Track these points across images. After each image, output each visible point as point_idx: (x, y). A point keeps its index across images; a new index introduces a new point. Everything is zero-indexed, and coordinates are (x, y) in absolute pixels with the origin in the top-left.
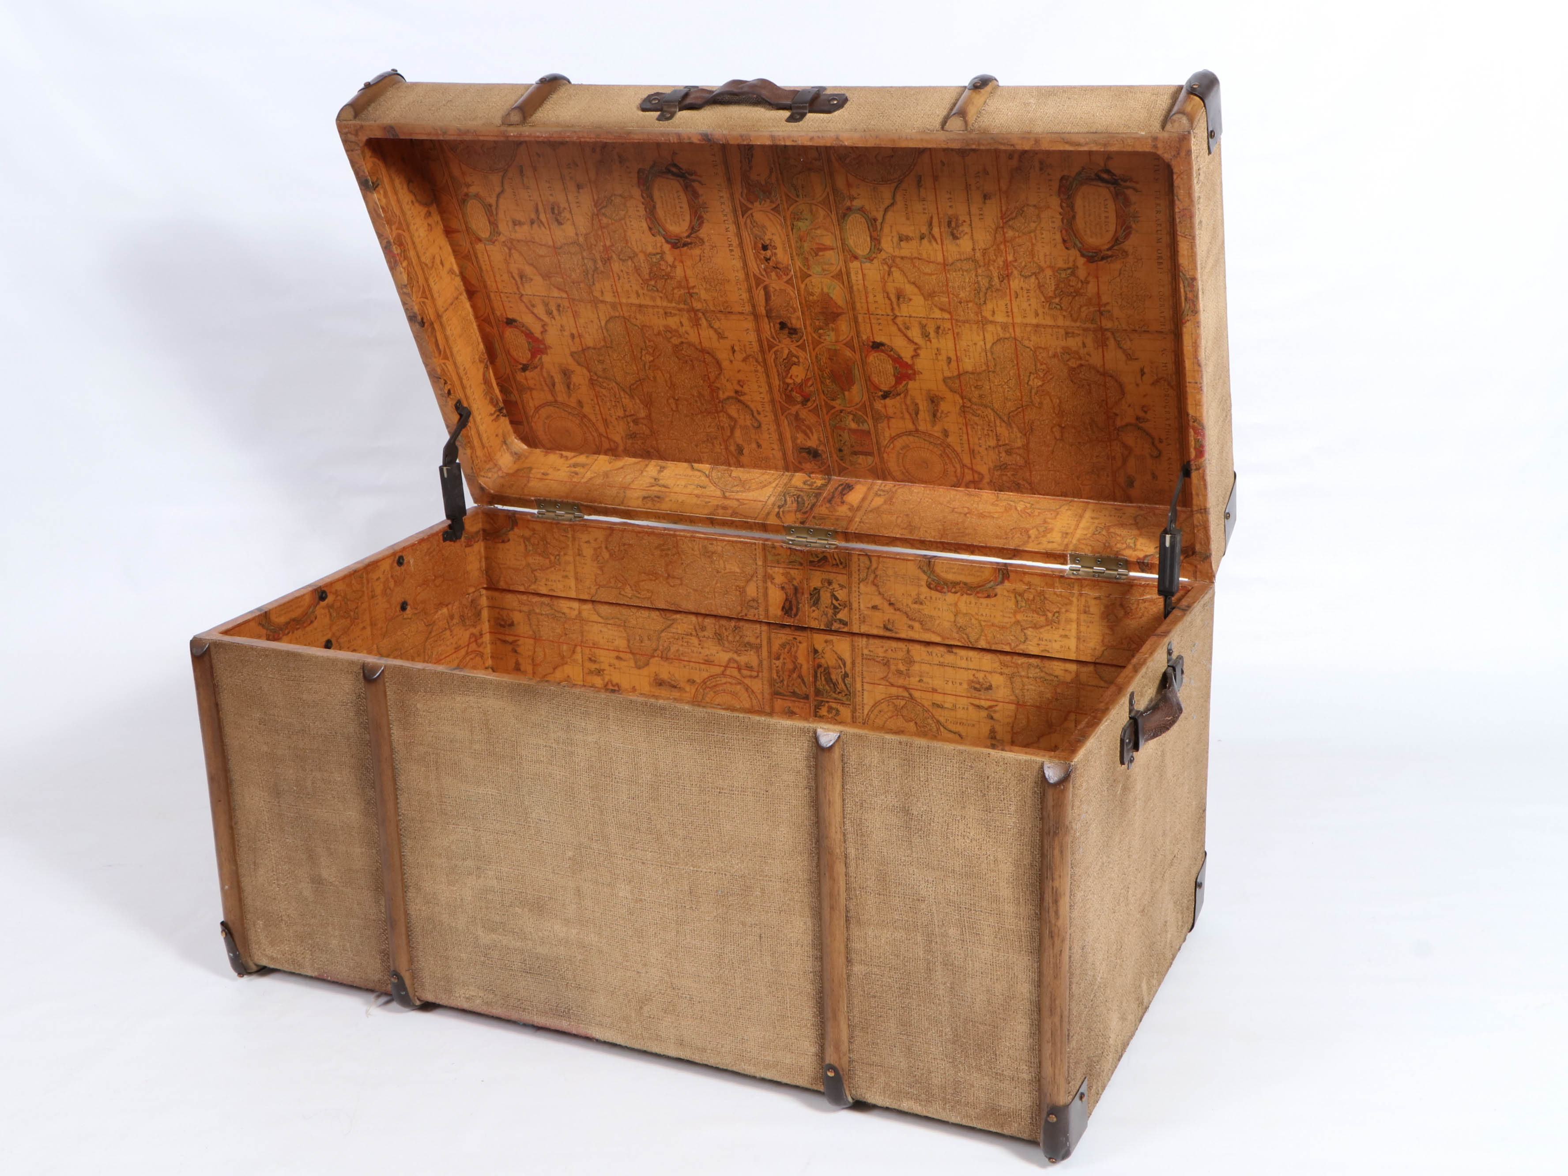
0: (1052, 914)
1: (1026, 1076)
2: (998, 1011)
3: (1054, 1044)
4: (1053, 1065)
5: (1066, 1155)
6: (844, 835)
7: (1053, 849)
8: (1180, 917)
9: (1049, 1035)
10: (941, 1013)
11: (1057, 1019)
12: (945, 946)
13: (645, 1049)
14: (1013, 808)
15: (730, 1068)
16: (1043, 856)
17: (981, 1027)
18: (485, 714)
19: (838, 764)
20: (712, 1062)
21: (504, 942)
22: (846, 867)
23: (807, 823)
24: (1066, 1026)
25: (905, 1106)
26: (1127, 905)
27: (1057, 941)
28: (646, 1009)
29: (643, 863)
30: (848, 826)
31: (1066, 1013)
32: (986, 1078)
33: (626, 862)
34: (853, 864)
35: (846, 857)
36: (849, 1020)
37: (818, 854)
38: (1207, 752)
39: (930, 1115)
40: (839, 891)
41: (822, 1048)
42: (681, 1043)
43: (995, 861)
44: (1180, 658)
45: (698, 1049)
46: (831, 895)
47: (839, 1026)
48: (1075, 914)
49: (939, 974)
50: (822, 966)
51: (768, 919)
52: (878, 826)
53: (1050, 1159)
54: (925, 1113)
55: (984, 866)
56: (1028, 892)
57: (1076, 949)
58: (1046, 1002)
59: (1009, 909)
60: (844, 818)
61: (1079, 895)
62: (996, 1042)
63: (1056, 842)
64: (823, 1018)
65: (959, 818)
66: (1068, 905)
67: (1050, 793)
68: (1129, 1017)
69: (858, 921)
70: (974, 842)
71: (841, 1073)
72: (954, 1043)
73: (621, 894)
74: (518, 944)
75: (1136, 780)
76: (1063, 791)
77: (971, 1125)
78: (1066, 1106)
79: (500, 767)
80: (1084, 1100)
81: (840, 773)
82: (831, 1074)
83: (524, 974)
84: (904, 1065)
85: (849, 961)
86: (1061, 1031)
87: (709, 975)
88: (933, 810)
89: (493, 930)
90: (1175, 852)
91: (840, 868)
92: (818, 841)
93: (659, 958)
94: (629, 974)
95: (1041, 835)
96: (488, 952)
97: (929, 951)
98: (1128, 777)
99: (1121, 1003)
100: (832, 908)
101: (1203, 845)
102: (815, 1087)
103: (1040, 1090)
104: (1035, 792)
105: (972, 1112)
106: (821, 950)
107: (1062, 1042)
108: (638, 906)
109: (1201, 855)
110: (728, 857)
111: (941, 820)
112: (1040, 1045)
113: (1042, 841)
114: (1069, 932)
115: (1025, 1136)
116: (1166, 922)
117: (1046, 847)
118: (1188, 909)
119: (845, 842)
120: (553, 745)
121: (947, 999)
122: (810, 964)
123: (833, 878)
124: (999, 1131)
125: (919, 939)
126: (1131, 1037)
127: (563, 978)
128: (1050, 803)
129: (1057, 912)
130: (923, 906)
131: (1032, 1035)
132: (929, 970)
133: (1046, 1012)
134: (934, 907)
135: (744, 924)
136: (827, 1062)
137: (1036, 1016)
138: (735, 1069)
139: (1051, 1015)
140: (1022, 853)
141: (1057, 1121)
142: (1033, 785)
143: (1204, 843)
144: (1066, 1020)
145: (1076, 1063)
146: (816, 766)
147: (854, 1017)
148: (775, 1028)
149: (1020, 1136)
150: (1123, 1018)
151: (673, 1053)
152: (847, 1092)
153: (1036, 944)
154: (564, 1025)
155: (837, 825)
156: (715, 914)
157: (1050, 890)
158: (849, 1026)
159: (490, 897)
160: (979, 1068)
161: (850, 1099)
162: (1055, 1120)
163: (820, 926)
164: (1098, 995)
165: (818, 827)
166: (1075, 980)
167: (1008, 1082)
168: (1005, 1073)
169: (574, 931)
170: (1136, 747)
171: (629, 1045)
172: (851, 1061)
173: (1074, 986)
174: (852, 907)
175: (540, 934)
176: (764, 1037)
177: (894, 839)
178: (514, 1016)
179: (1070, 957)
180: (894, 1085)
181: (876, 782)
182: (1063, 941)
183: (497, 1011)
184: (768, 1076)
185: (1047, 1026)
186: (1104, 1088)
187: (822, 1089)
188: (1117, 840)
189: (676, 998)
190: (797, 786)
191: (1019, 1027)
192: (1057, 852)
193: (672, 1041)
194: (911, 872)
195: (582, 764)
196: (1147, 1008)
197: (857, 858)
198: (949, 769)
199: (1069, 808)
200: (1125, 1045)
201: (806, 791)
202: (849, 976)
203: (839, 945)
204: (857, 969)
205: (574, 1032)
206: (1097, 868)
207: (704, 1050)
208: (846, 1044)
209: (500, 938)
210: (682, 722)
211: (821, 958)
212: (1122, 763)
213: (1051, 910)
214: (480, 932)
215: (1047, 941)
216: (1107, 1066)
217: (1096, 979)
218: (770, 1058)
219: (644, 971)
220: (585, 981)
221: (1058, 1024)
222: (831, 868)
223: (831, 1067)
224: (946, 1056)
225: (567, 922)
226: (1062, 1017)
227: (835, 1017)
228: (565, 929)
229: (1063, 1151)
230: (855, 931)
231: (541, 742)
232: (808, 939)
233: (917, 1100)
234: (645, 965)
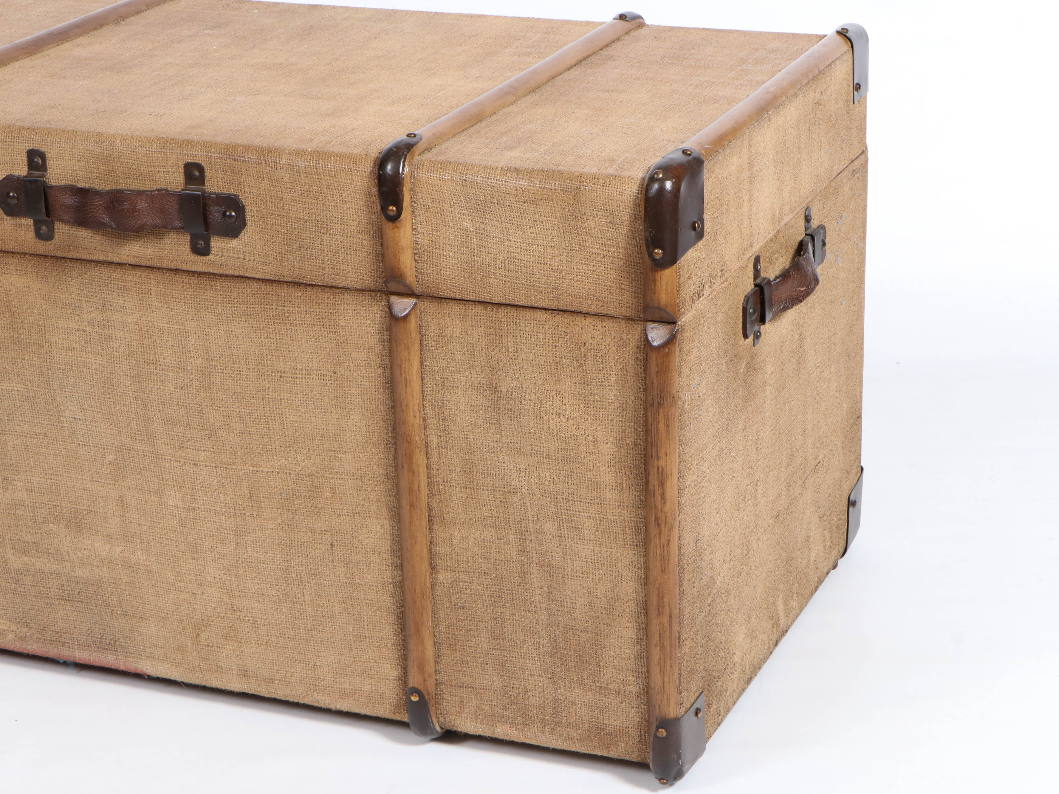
0: (658, 497)
1: (633, 689)
2: (601, 616)
3: (663, 648)
4: (662, 672)
5: (679, 775)
6: (424, 420)
7: (658, 422)
8: (828, 536)
9: (657, 637)
10: (537, 623)
11: (665, 619)
12: (541, 545)
13: (203, 684)
14: (613, 379)
15: (302, 701)
16: (647, 432)
17: (583, 635)
18: (6, 294)
19: (415, 336)
20: (280, 695)
21: (38, 566)
22: (428, 458)
23: (381, 408)
24: (676, 628)
25: (501, 731)
26: (755, 505)
27: (664, 530)
28: (203, 636)
29: (195, 465)
30: (428, 410)
31: (676, 612)
32: (589, 693)
33: (177, 464)
34: (434, 454)
35: (427, 447)
36: (435, 636)
37: (395, 443)
38: (862, 349)
39: (527, 741)
40: (419, 486)
41: (405, 669)
42: (245, 674)
43: (595, 441)
44: (822, 227)
45: (264, 680)
46: (411, 491)
47: (422, 642)
48: (686, 499)
49: (535, 578)
50: (402, 575)
51: (340, 524)
52: (462, 408)
53: (660, 780)
54: (522, 740)
55: (582, 448)
56: (632, 476)
57: (688, 540)
58: (654, 600)
59: (611, 496)
60: (424, 400)
61: (690, 479)
62: (599, 652)
63: (661, 414)
64: (405, 636)
65: (554, 393)
66: (676, 487)
67: (653, 357)
68: (761, 637)
69: (443, 520)
70: (571, 421)
71: (427, 697)
72: (552, 656)
73: (171, 503)
74: (54, 567)
75: (764, 361)
76: (668, 355)
77: (573, 749)
78: (677, 720)
79: (27, 357)
80: (699, 715)
81: (417, 345)
82: (415, 698)
83: (62, 602)
84: (497, 685)
85: (433, 568)
86: (671, 633)
87: (274, 592)
88: (524, 386)
89: (25, 552)
90: (820, 458)
91: (420, 459)
92: (394, 429)
93: (217, 576)
94: (182, 596)
95: (645, 409)
96: (21, 577)
97: (523, 551)
98: (754, 357)
99: (750, 617)
100: (412, 505)
101: (858, 457)
102: (398, 717)
103: (649, 703)
104: (638, 359)
105: (574, 733)
106: (401, 557)
107: (671, 646)
108: (192, 515)
109: (855, 470)
110: (293, 453)
111: (533, 397)
112: (648, 652)
113: (645, 415)
114: (678, 519)
115: (633, 757)
116: (809, 537)
117: (650, 420)
118: (838, 528)
119: (425, 429)
120: (87, 329)
121: (544, 606)
122: (389, 574)
123: (412, 471)
124: (605, 754)
125: (512, 537)
126: (765, 660)
127: (108, 605)
128: (653, 368)
129: (663, 496)
130: (515, 499)
131: (639, 641)
132: (523, 573)
133: (653, 611)
134: (528, 499)
135: (313, 531)
136: (411, 685)
137: (643, 619)
138: (307, 701)
139: (659, 615)
140: (624, 431)
141: (666, 737)
142: (635, 350)
143: (860, 455)
144: (675, 620)
145: (689, 672)
146: (390, 341)
147: (440, 632)
148: (351, 650)
149: (627, 758)
150: (752, 635)
151: (236, 687)
152: (435, 721)
153: (642, 536)
154: (109, 660)
155: (416, 408)
156: (280, 521)
157: (656, 470)
158: (435, 643)
159: (20, 512)
160: (581, 684)
161: (438, 729)
162: (665, 734)
163: (399, 529)
164: (718, 600)
165: (394, 413)
166: (687, 576)
167: (613, 697)
168: (610, 686)
169: (119, 549)
170: (762, 320)
171: (186, 681)
172: (438, 684)
173: (685, 583)
174: (435, 505)
175: (79, 554)
176: (339, 662)
177: (481, 422)
178: (52, 652)
179: (680, 548)
180: (487, 708)
181: (459, 357)
182: (671, 529)
183: (32, 647)
184: (344, 707)
185: (655, 629)
186: (728, 710)
187: (406, 719)
188: (741, 426)
189: (238, 622)
190: (369, 365)
191: (624, 633)
192: (662, 426)
193: (235, 672)
194: (501, 460)
195: (121, 350)
196: (785, 632)
197: (440, 447)
198: (541, 336)
199: (676, 374)
200: (756, 668)
201: (380, 371)
202: (433, 586)
203: (421, 549)
204: (442, 576)
205: (122, 668)
206: (715, 452)
207: (272, 681)
208: (432, 664)
209: (33, 560)
210: (235, 294)
211: (402, 565)
212: (746, 336)
213: (657, 494)
214: (10, 555)
215: (653, 531)
216: (732, 685)
217: (715, 582)
218: (347, 686)
219: (200, 592)
220: (133, 607)
221: (667, 625)
222: (410, 458)
223: (415, 691)
224: (544, 672)
225: (109, 538)
226: (671, 617)
227: (418, 632)
228: (107, 547)
229: (674, 772)
230: (440, 533)
231: (72, 325)
232: (386, 545)
233: (513, 724)
234: (201, 585)
